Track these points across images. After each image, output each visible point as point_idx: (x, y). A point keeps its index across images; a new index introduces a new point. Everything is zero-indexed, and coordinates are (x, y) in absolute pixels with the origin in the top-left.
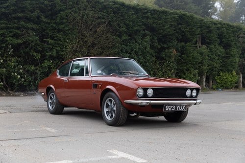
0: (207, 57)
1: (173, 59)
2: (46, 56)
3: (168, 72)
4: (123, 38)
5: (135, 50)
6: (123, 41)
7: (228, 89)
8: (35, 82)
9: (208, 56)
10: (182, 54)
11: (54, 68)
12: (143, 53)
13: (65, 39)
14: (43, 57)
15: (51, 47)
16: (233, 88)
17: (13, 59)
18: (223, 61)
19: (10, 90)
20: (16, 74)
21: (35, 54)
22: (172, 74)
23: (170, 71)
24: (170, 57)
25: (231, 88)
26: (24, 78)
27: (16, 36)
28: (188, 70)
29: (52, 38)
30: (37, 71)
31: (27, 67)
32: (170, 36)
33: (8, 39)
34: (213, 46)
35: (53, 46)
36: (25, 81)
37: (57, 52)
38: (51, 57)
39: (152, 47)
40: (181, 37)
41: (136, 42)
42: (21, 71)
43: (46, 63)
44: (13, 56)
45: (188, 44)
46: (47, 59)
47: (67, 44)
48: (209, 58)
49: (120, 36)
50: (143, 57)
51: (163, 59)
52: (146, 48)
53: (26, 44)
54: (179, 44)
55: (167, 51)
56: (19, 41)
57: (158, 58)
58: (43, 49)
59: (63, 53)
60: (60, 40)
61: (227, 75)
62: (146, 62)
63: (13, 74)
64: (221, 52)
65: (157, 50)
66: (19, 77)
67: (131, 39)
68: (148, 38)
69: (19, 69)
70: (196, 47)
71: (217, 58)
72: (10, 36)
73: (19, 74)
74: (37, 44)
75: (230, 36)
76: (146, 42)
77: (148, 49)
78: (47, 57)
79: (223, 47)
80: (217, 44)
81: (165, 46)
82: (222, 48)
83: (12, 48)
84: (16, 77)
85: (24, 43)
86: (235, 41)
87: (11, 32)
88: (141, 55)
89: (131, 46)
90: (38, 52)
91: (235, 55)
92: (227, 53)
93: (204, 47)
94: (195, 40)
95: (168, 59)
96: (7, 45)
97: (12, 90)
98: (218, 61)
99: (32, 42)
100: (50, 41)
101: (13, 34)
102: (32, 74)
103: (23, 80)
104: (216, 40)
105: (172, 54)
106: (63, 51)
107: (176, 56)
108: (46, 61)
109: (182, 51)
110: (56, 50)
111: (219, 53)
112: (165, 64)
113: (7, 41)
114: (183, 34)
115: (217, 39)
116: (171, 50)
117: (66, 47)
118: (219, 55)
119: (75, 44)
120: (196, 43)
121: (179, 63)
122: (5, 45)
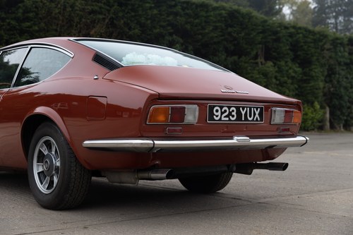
0: (274, 80)
7: (308, 130)
9: (276, 78)
16: (316, 130)
18: (299, 86)
25: (313, 130)
32: (215, 46)
34: (283, 63)
40: (232, 48)
45: (243, 58)
48: (278, 82)
61: (306, 109)
64: (295, 72)
70: (257, 63)
71: (290, 81)
75: (309, 47)
79: (299, 64)
80: (289, 60)
82: (297, 65)
86: (317, 54)
91: (317, 77)
92: (304, 74)
93: (270, 63)
94: (255, 52)
98: (292, 87)
104: (288, 54)
111: (293, 74)
114: (236, 42)
115: (289, 52)
118: (293, 78)
120: (256, 57)
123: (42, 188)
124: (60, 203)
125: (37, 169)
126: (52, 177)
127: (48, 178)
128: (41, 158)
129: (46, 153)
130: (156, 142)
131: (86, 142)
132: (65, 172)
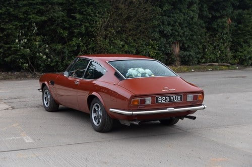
1: (227, 30)
2: (74, 33)
3: (221, 45)
4: (164, 9)
5: (179, 21)
6: (165, 11)
8: (62, 62)
10: (240, 23)
11: (83, 46)
12: (190, 24)
13: (94, 13)
14: (71, 34)
15: (80, 23)
17: (38, 38)
19: (36, 71)
20: (41, 54)
21: (62, 31)
22: (226, 48)
23: (224, 43)
24: (223, 28)
26: (50, 58)
27: (40, 13)
28: (246, 42)
29: (81, 13)
30: (65, 50)
31: (54, 46)
32: (224, 3)
33: (31, 17)
35: (81, 21)
36: (52, 61)
37: (87, 28)
38: (80, 34)
39: (201, 17)
40: (238, 4)
41: (181, 11)
42: (47, 50)
43: (75, 41)
44: (38, 34)
45: (246, 11)
46: (76, 37)
47: (97, 19)
49: (161, 7)
50: (190, 29)
51: (214, 30)
52: (192, 18)
53: (51, 21)
54: (235, 11)
55: (219, 20)
56: (44, 18)
57: (208, 29)
58: (71, 26)
59: (93, 29)
60: (89, 15)
62: (192, 35)
63: (38, 54)
65: (208, 20)
66: (44, 57)
67: (174, 9)
68: (195, 7)
69: (45, 48)
72: (33, 13)
73: (45, 53)
74: (64, 21)
76: (193, 11)
77: (196, 19)
78: (75, 35)
81: (218, 14)
83: (36, 26)
84: (42, 58)
85: (49, 20)
87: (34, 8)
88: (186, 27)
89: (174, 17)
90: (65, 29)
95: (221, 30)
96: (30, 23)
97: (39, 71)
99: (58, 18)
100: (78, 16)
101: (36, 10)
102: (59, 53)
103: (49, 60)
105: (226, 25)
106: (93, 27)
107: (230, 26)
108: (74, 39)
109: (239, 21)
110: (85, 26)
112: (217, 36)
113: (30, 18)
116: (224, 20)
117: (96, 22)
119: (107, 18)
121: (235, 34)
122: (28, 24)
123: (95, 123)
124: (102, 130)
125: (93, 115)
126: (99, 119)
127: (97, 120)
128: (95, 111)
129: (97, 109)
130: (134, 112)
131: (111, 109)
132: (103, 118)
